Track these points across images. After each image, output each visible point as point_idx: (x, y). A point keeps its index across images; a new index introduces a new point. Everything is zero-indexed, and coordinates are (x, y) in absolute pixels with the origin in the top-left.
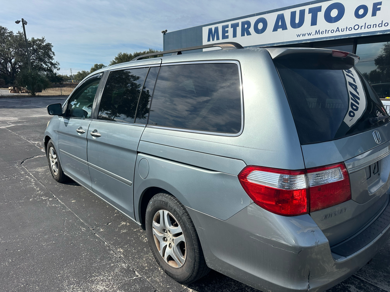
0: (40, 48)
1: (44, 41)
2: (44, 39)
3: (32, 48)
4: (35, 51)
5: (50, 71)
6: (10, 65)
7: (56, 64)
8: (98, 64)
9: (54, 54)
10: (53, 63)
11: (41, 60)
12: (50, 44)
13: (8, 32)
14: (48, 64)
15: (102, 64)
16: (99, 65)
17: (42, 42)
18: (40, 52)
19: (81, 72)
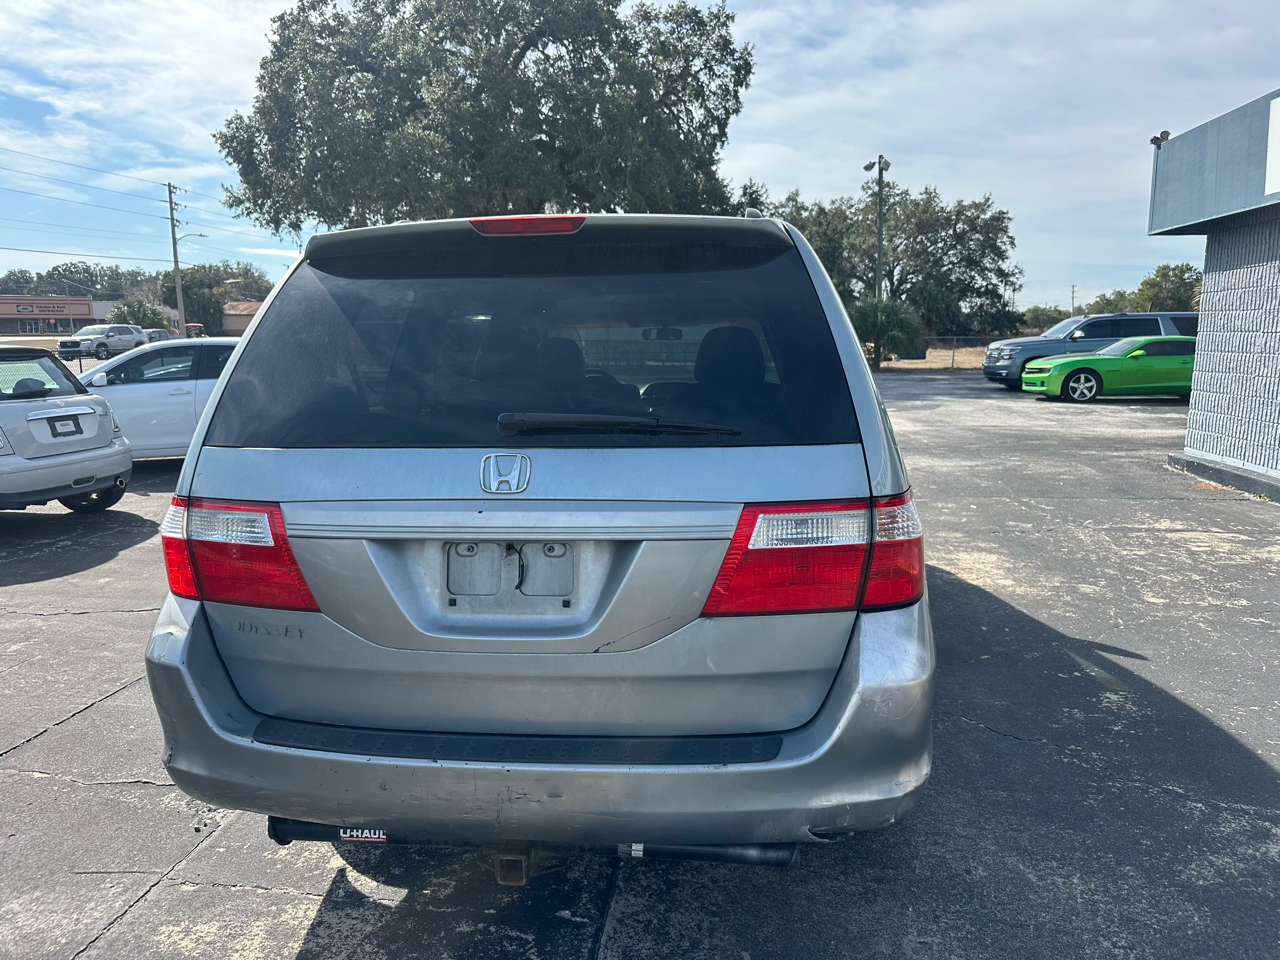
0: (974, 229)
1: (988, 206)
2: (988, 200)
3: (951, 232)
4: (959, 238)
5: (992, 293)
6: (888, 284)
7: (1013, 275)
8: (1172, 266)
9: (1012, 243)
10: (1004, 271)
11: (971, 263)
12: (1004, 213)
13: (897, 192)
14: (989, 274)
15: (1188, 265)
16: (1174, 270)
17: (983, 210)
18: (972, 240)
19: (1107, 296)
